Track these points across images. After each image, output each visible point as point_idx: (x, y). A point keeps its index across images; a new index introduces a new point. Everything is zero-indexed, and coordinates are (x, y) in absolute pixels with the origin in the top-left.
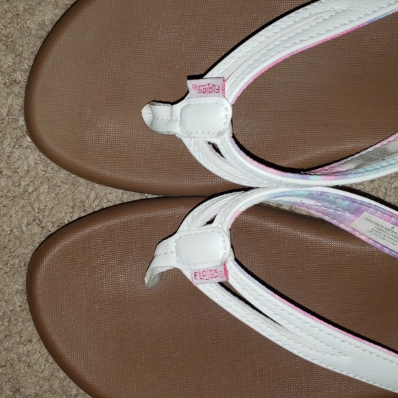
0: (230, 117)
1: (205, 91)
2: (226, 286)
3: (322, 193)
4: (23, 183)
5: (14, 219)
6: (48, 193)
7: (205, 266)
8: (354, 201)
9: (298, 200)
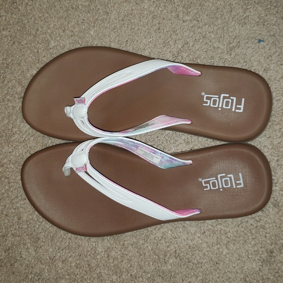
0: (87, 112)
1: (80, 102)
2: (86, 172)
3: (122, 140)
4: (24, 137)
5: (20, 150)
6: (33, 140)
7: (80, 166)
8: (134, 143)
9: (116, 142)
